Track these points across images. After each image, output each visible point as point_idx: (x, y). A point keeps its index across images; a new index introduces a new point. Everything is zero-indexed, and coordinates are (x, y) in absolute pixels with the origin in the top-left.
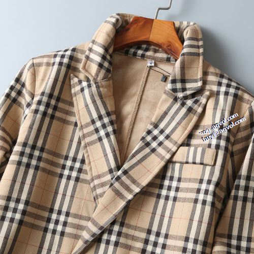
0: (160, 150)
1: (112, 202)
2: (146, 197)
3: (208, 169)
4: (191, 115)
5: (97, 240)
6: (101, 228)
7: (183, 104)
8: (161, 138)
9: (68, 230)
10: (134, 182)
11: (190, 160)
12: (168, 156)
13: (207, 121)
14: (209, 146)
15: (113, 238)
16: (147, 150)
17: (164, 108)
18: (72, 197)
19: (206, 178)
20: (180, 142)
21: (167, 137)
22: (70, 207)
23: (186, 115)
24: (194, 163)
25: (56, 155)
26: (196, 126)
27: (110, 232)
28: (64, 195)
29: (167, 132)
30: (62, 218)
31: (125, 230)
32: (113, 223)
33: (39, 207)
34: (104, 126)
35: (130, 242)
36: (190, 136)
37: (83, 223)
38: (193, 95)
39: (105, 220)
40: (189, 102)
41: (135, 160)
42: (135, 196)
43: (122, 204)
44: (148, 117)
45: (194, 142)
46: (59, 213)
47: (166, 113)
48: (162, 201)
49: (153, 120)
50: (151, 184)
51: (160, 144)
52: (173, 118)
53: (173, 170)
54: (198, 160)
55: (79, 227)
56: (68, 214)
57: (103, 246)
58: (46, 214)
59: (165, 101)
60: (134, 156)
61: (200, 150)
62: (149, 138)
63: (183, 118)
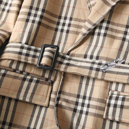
1: (101, 8)
6: (94, 25)
9: (71, 29)
15: (103, 31)
18: (74, 7)
22: (72, 14)
27: (101, 27)
28: (68, 7)
30: (67, 22)
31: (110, 26)
32: (102, 22)
33: (52, 14)
35: (114, 34)
37: (82, 24)
39: (96, 20)
43: (108, 9)
46: (65, 18)
55: (79, 27)
56: (71, 19)
57: (95, 37)
58: (57, 20)
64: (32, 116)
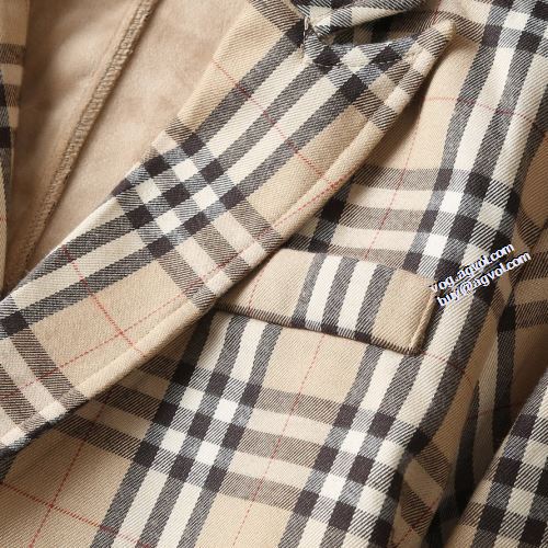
0: (191, 251)
2: (88, 447)
3: (388, 364)
4: (353, 114)
7: (326, 62)
8: (205, 198)
10: (46, 371)
11: (315, 313)
12: (218, 282)
14: (412, 261)
16: (133, 242)
17: (241, 68)
19: (372, 403)
20: (283, 228)
21: (233, 199)
23: (332, 110)
24: (329, 329)
26: (369, 171)
29: (237, 174)
36: (335, 209)
40: (356, 58)
41: (67, 277)
42: (34, 435)
45: (346, 236)
47: (243, 92)
48: (155, 480)
49: (185, 114)
51: (196, 224)
52: (270, 118)
53: (232, 346)
54: (348, 319)
60: (67, 256)
61: (364, 273)
62: (150, 192)
63: (315, 124)
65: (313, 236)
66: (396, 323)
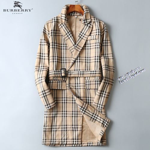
0: (84, 38)
1: (76, 52)
2: (83, 50)
3: (97, 40)
4: (90, 28)
5: (75, 62)
6: (75, 59)
7: (87, 26)
8: (83, 35)
9: (67, 61)
10: (80, 47)
11: (92, 39)
12: (86, 39)
13: (94, 29)
14: (96, 35)
15: (78, 60)
16: (81, 39)
18: (66, 53)
19: (97, 42)
20: (88, 35)
21: (85, 35)
22: (66, 56)
24: (93, 39)
25: (59, 44)
26: (92, 31)
27: (77, 59)
28: (64, 53)
30: (65, 59)
31: (80, 58)
32: (78, 57)
33: (59, 57)
34: (69, 35)
35: (82, 61)
36: (91, 33)
37: (70, 59)
38: (89, 23)
39: (76, 57)
40: (89, 25)
42: (81, 50)
43: (78, 52)
44: (78, 31)
47: (83, 29)
48: (87, 50)
49: (80, 31)
50: (84, 47)
51: (83, 36)
52: (85, 30)
53: (88, 42)
54: (94, 38)
57: (76, 63)
58: (61, 59)
59: (83, 26)
60: (78, 41)
61: (94, 36)
62: (80, 36)
63: (88, 29)
64: (62, 93)
65: (90, 35)
66: (97, 38)
